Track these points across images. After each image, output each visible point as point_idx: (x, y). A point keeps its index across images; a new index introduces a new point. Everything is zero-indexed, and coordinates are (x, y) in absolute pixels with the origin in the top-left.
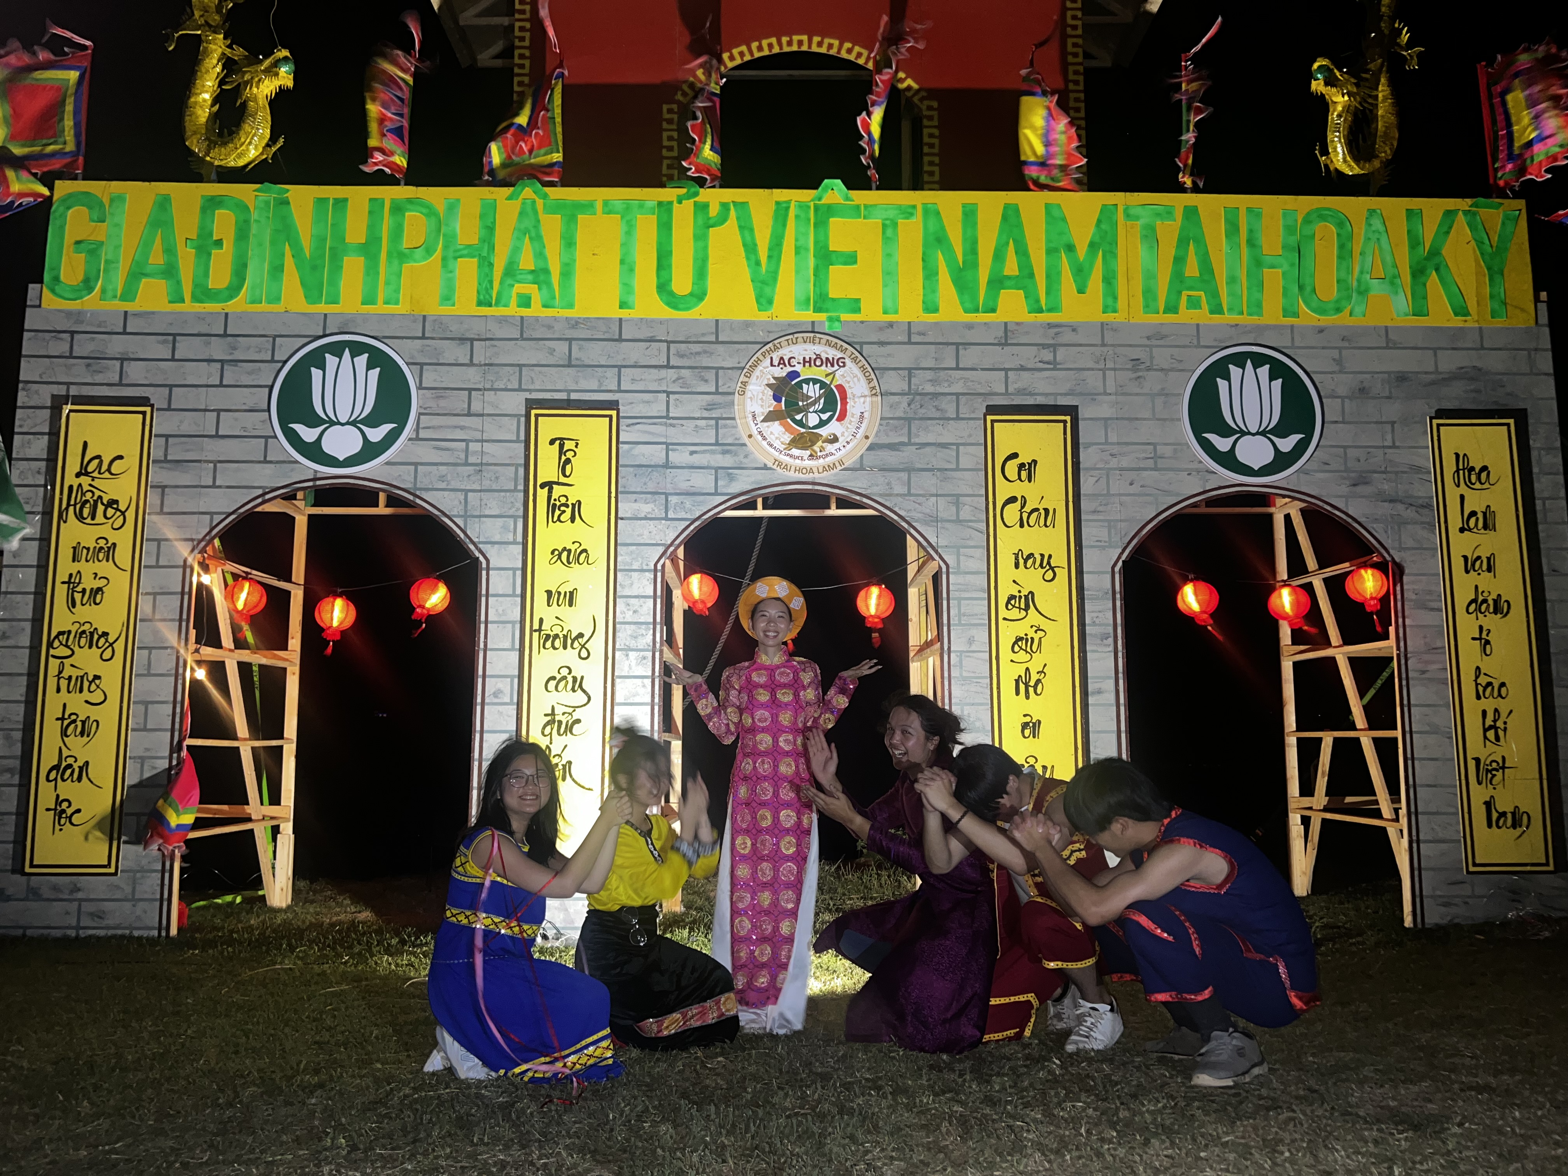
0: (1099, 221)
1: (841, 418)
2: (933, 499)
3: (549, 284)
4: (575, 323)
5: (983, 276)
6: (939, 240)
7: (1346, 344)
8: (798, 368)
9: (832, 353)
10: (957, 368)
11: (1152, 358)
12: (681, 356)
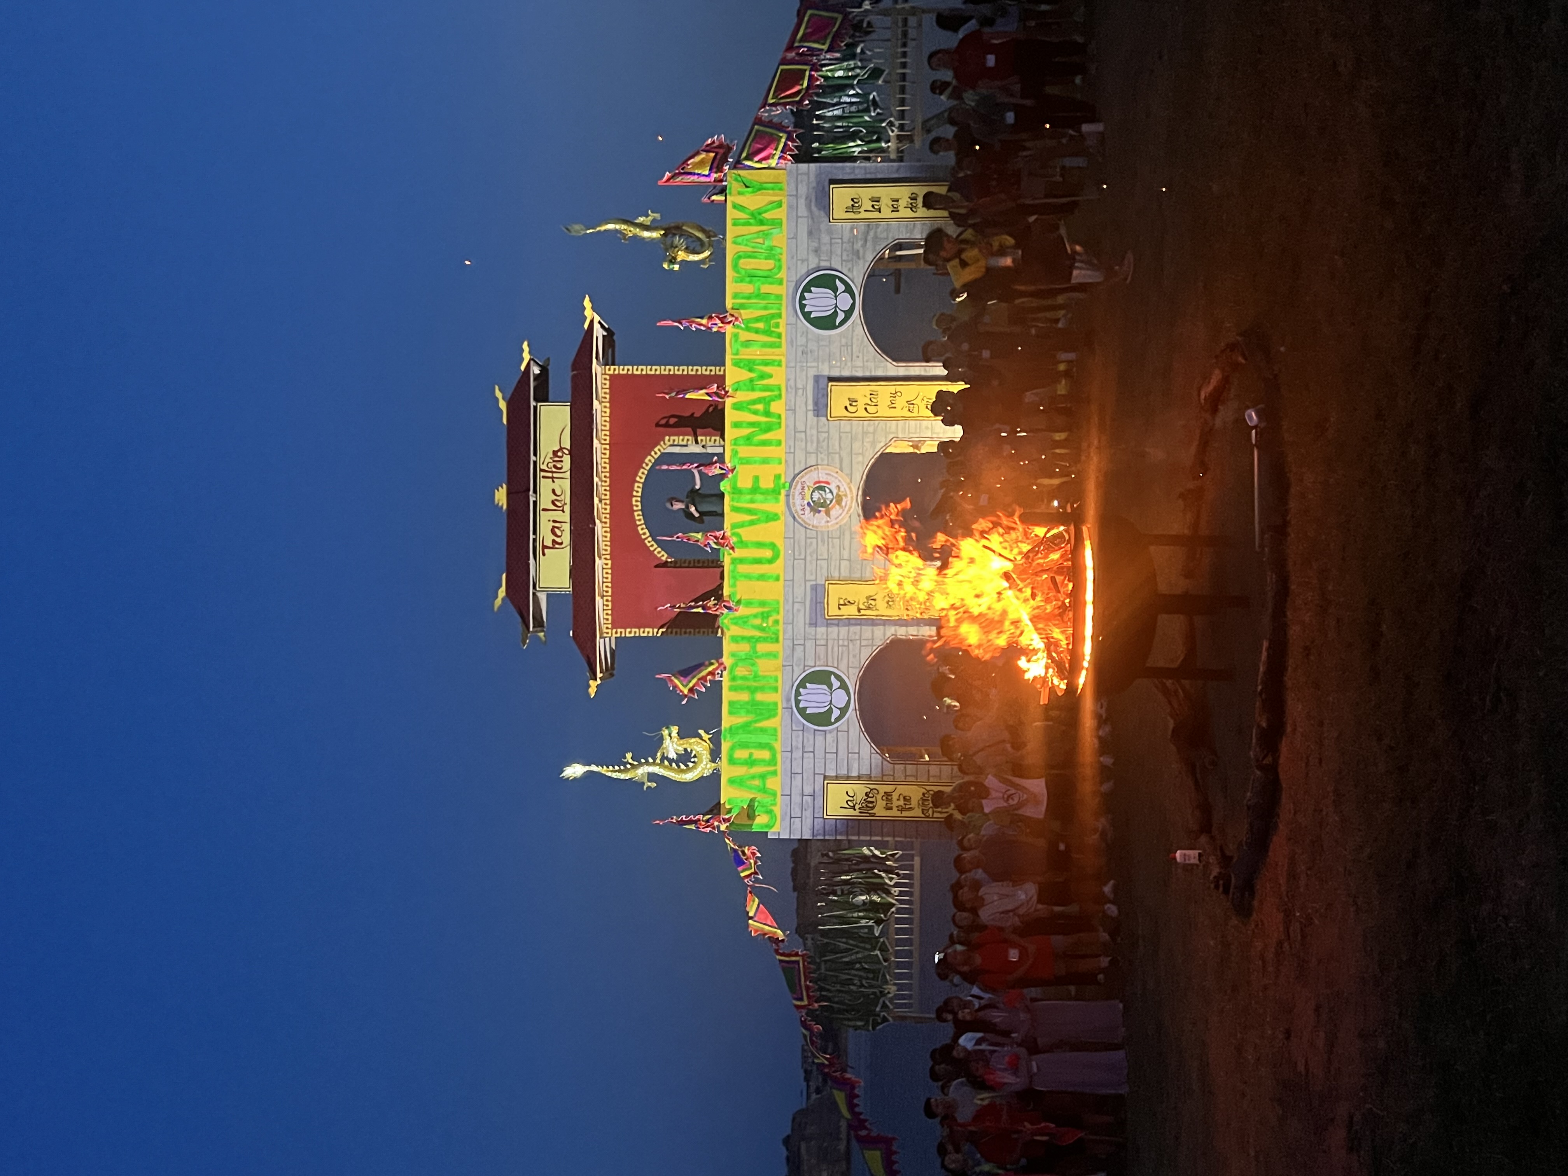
0: (739, 367)
1: (828, 483)
2: (865, 444)
3: (768, 612)
4: (786, 600)
5: (764, 419)
6: (748, 439)
7: (795, 257)
8: (806, 502)
9: (799, 487)
10: (805, 432)
11: (801, 346)
12: (800, 554)
